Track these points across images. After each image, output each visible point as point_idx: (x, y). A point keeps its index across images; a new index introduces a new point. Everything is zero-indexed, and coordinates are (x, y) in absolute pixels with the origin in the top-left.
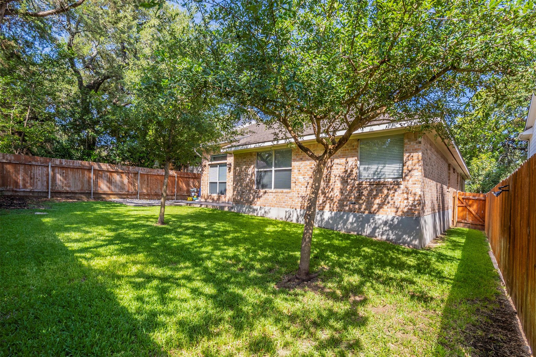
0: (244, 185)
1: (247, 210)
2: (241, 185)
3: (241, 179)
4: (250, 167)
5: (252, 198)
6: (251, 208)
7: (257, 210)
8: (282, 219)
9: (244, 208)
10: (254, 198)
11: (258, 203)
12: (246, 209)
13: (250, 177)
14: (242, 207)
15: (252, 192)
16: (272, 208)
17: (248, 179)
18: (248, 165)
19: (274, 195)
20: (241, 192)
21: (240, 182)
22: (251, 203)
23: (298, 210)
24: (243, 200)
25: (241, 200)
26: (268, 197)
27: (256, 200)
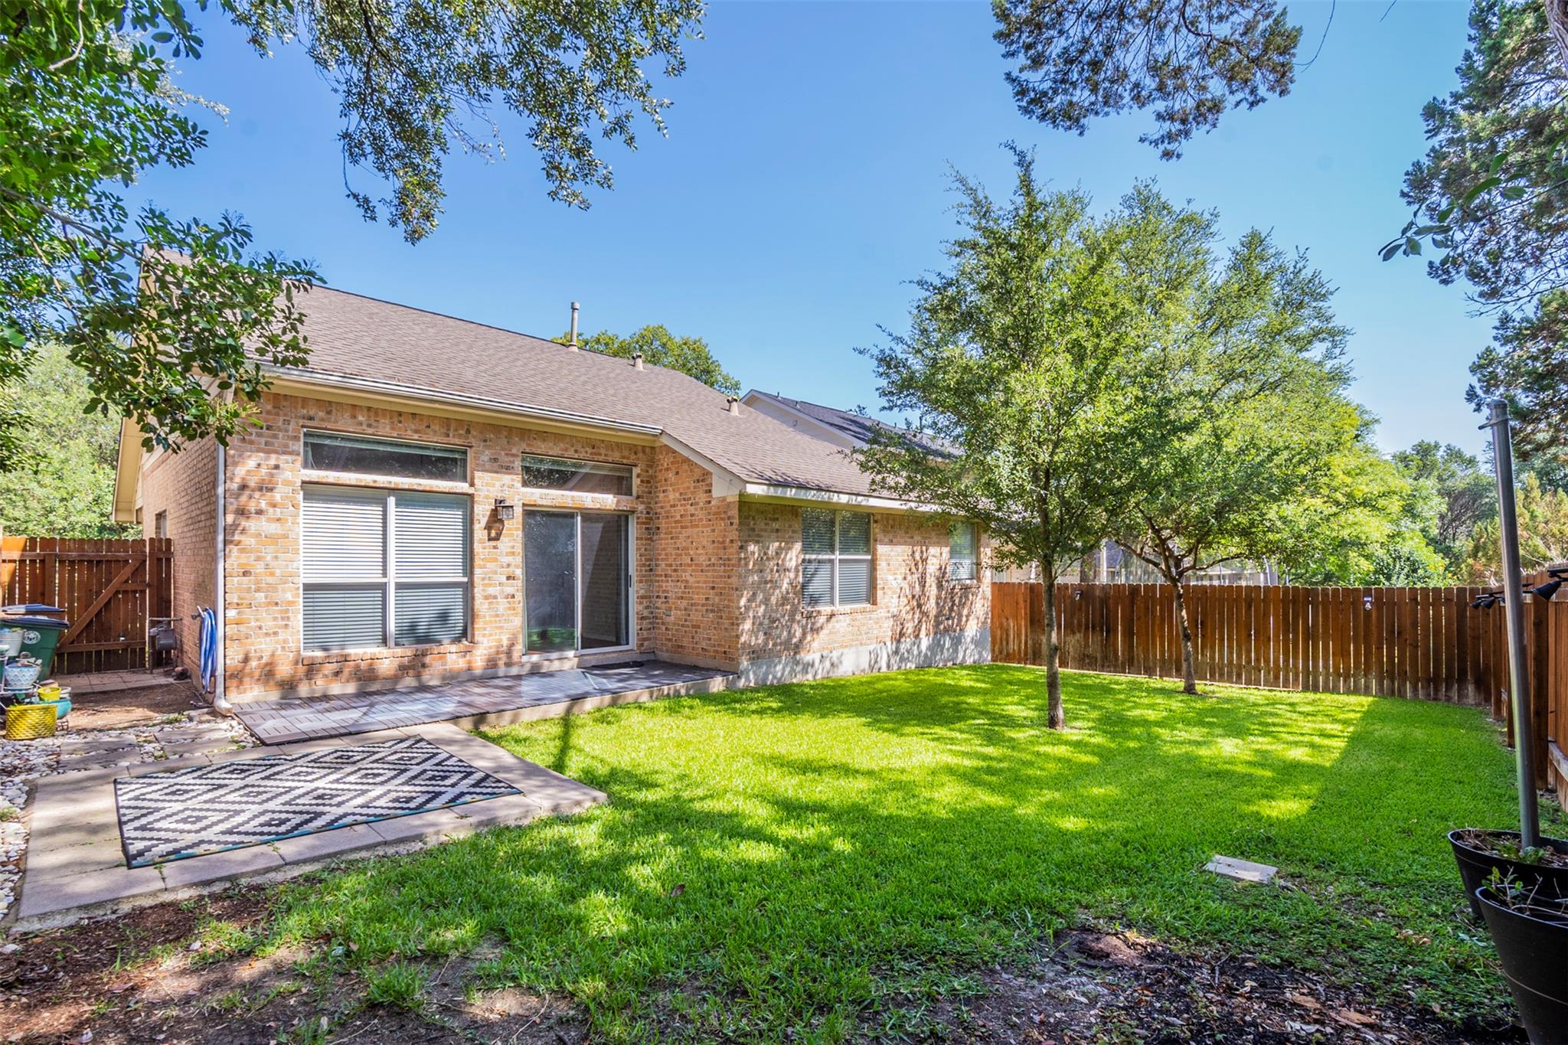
0: (773, 600)
1: (788, 669)
2: (766, 601)
3: (766, 582)
4: (790, 549)
5: (798, 634)
6: (797, 663)
7: (813, 665)
8: (863, 671)
9: (779, 668)
10: (804, 634)
11: (815, 645)
12: (784, 669)
13: (792, 575)
14: (771, 665)
15: (798, 617)
16: (846, 651)
17: (786, 581)
18: (787, 543)
19: (848, 618)
20: (766, 622)
21: (764, 591)
22: (798, 648)
23: (889, 643)
24: (775, 645)
25: (766, 643)
26: (838, 625)
27: (809, 638)
